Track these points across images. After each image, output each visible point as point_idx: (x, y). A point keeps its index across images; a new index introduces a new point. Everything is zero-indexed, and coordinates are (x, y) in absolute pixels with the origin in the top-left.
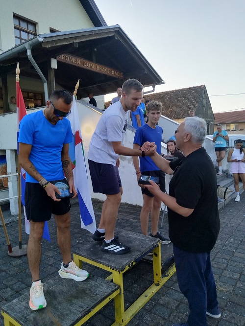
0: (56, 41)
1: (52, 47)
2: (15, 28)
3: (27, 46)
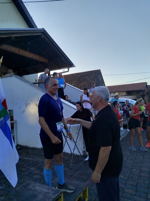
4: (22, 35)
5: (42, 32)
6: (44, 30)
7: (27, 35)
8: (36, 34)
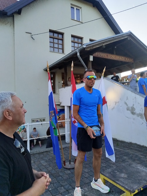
0: (93, 46)
1: (90, 50)
2: (72, 42)
3: (77, 51)
4: (111, 42)
5: (128, 35)
6: (131, 33)
7: (115, 41)
8: (123, 38)
